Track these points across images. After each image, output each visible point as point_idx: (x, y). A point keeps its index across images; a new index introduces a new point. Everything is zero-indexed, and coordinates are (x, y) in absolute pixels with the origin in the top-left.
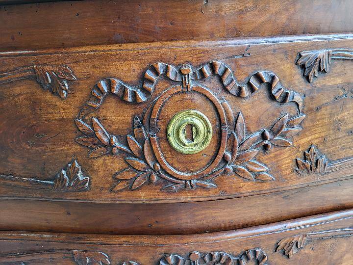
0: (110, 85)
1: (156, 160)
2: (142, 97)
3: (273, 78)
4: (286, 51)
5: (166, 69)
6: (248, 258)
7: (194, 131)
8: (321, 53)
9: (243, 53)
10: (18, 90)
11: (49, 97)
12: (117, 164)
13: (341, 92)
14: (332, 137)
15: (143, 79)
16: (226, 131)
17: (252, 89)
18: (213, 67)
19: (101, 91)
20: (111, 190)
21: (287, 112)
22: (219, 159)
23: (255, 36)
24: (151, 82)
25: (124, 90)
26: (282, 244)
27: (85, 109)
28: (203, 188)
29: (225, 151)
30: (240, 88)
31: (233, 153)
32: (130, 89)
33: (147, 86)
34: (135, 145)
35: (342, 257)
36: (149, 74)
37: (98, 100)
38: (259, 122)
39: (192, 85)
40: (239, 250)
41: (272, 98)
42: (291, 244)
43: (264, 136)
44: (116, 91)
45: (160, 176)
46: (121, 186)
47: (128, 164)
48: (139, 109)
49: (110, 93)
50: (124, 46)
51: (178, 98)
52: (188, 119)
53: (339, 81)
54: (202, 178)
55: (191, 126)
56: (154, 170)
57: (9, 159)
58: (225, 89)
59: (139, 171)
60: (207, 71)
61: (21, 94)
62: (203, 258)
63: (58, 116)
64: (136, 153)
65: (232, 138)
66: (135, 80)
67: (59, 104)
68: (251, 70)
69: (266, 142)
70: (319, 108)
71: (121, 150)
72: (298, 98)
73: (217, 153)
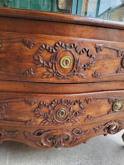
0: (46, 46)
1: (56, 69)
2: (54, 51)
3: (89, 50)
4: (93, 43)
5: (62, 44)
6: (77, 102)
7: (67, 62)
8: (101, 45)
9: (82, 42)
10: (16, 44)
11: (26, 48)
12: (44, 70)
13: (105, 57)
14: (102, 68)
15: (55, 46)
16: (75, 63)
17: (83, 52)
18: (74, 45)
19: (43, 48)
20: (41, 78)
21: (91, 60)
22: (73, 71)
23: (85, 38)
24: (57, 47)
25: (49, 48)
26: (87, 99)
27: (37, 53)
28: (68, 79)
29: (74, 69)
30: (80, 52)
31: (76, 69)
32: (51, 48)
33: (56, 48)
34: (50, 64)
35: (102, 105)
36: (57, 45)
37: (41, 50)
38: (84, 62)
39: (68, 49)
40: (75, 100)
41: (88, 55)
42: (89, 99)
43: (85, 66)
44: (47, 48)
45: (56, 74)
46: (45, 76)
47: (47, 70)
48: (53, 54)
49: (46, 49)
50: (51, 36)
51: (64, 52)
52: (66, 58)
53: (105, 53)
54: (68, 76)
55: (67, 60)
56: (55, 72)
57: (9, 66)
58: (76, 51)
59: (51, 72)
60: (72, 46)
61: (17, 46)
62: (65, 101)
63: (28, 54)
64: (50, 67)
65: (77, 65)
66: (53, 46)
67: (29, 50)
68: (83, 47)
69: (85, 67)
70: (99, 60)
71: (46, 66)
72: (94, 56)
73: (73, 69)
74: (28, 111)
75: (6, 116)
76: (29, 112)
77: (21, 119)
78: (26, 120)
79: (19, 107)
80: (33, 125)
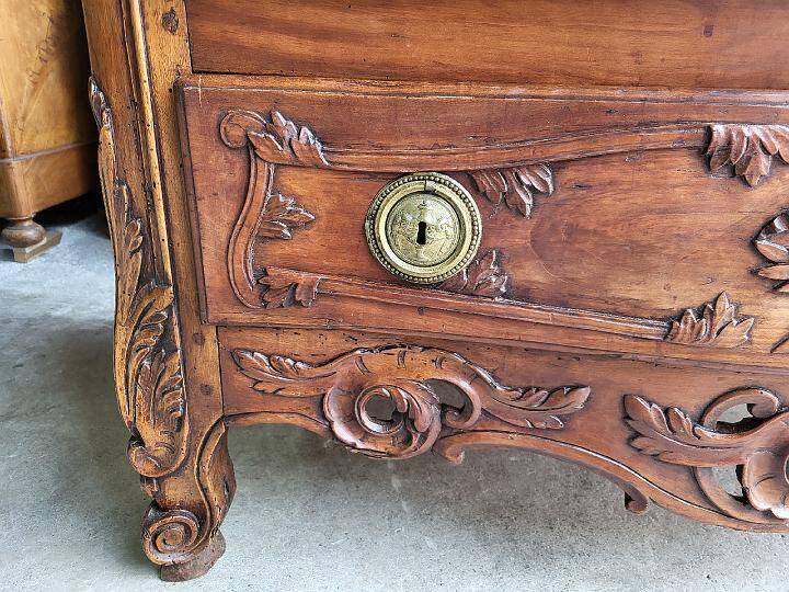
74: (709, 235)
75: (533, 274)
76: (713, 242)
77: (636, 294)
78: (676, 306)
79: (640, 199)
80: (722, 349)
